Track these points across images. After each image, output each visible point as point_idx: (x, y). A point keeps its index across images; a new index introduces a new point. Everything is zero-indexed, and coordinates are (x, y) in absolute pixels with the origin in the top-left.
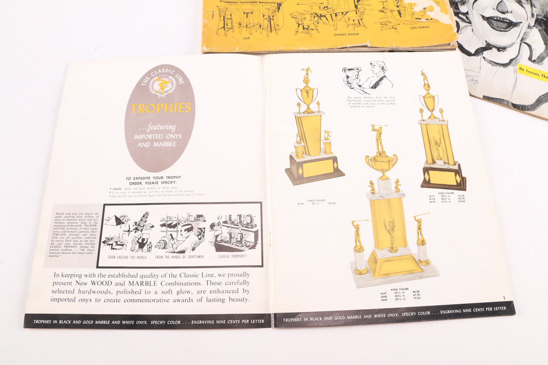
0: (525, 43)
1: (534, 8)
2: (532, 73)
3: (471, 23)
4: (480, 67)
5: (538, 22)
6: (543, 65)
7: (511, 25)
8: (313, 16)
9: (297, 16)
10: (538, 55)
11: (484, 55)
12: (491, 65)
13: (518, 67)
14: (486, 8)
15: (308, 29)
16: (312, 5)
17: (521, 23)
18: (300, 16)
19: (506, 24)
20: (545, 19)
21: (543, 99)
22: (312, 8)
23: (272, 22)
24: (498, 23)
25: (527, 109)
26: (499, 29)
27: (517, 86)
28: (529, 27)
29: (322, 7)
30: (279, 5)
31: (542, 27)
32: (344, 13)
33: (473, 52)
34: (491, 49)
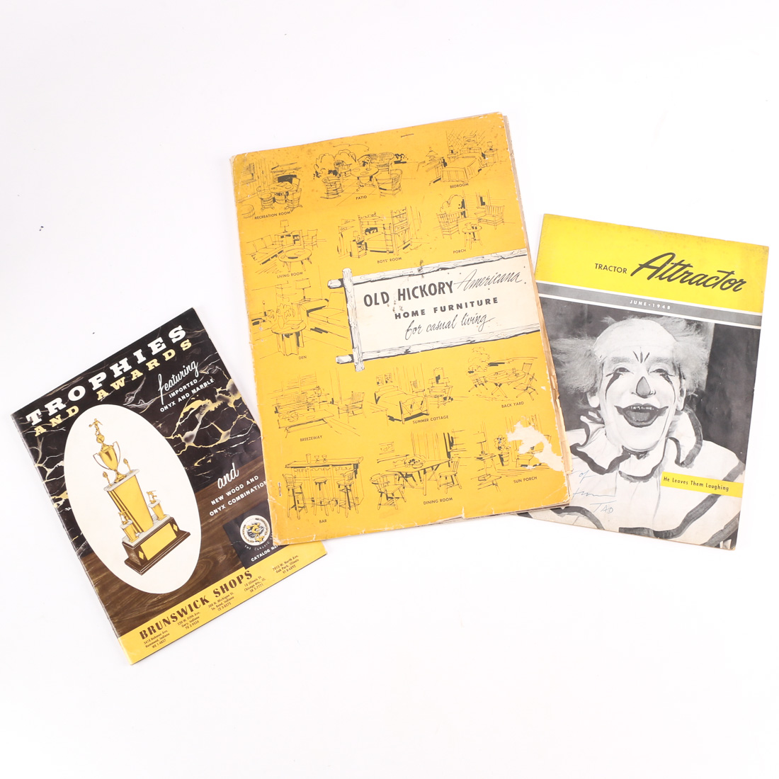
0: (672, 438)
1: (683, 380)
2: (679, 482)
3: (604, 424)
4: (616, 488)
5: (689, 401)
6: (693, 467)
7: (655, 413)
8: (397, 477)
9: (379, 480)
10: (687, 453)
11: (620, 469)
12: (628, 482)
13: (661, 477)
14: (622, 394)
15: (392, 498)
16: (395, 460)
17: (667, 407)
18: (382, 479)
19: (648, 414)
20: (697, 396)
21: (691, 515)
22: (396, 464)
23: (350, 493)
24: (638, 414)
25: (671, 534)
26: (639, 424)
27: (660, 505)
28: (677, 412)
29: (407, 461)
30: (356, 466)
31: (693, 409)
32: (435, 468)
33: (606, 468)
34: (630, 457)
